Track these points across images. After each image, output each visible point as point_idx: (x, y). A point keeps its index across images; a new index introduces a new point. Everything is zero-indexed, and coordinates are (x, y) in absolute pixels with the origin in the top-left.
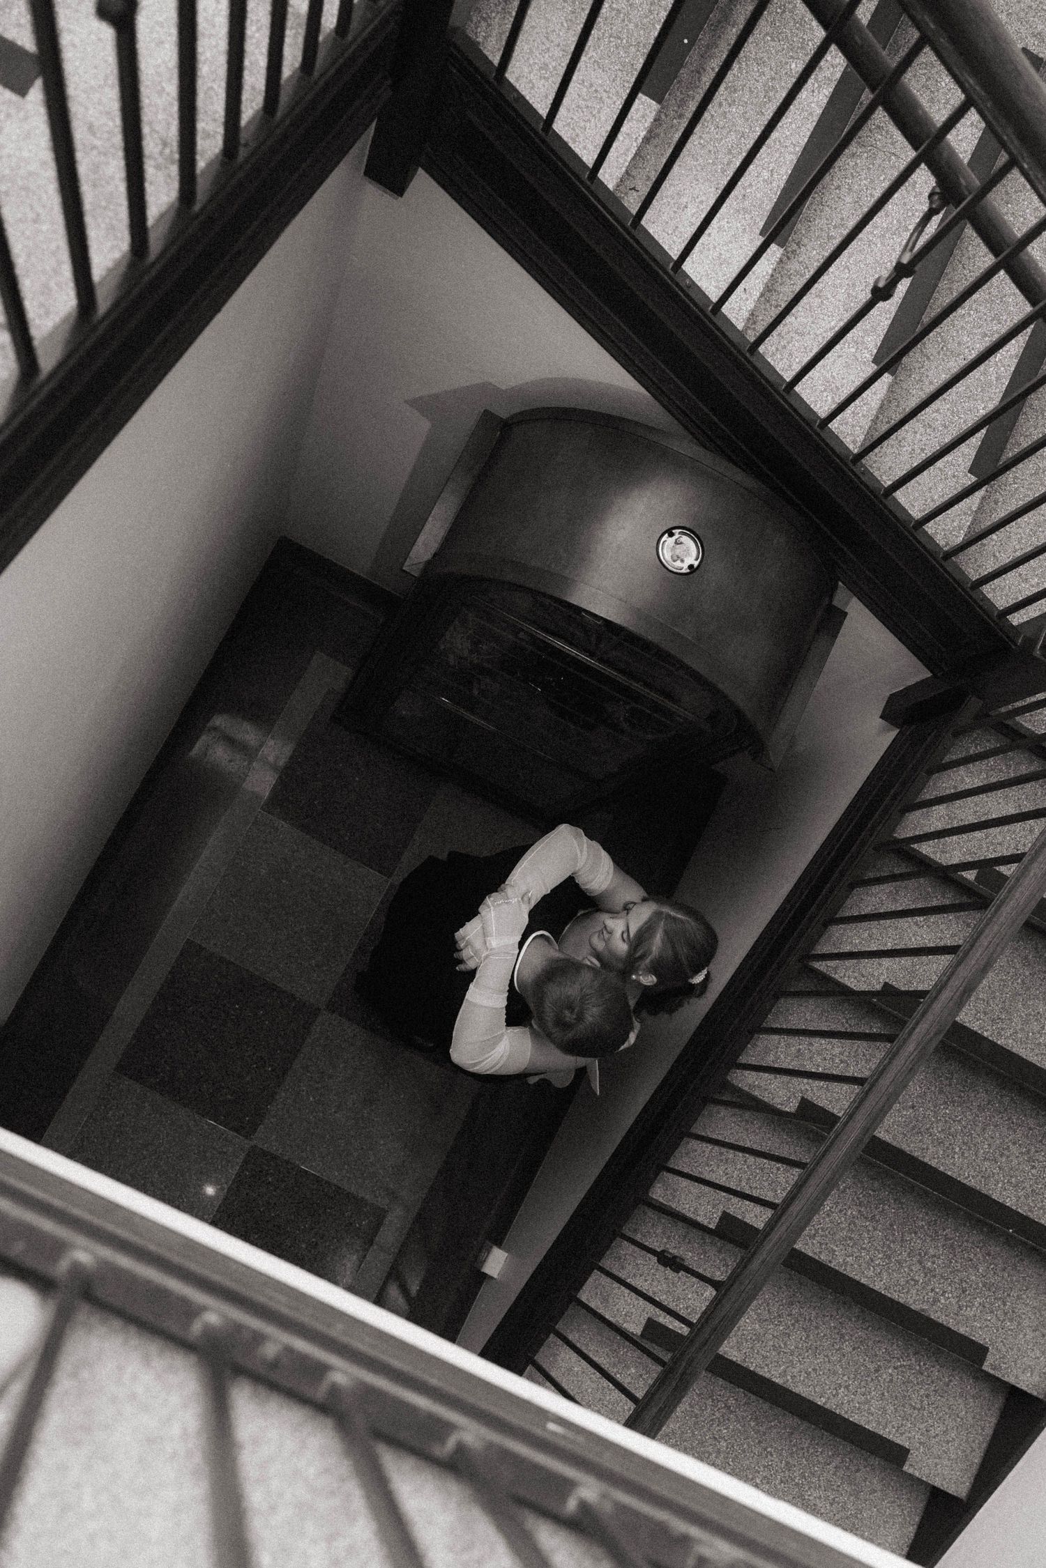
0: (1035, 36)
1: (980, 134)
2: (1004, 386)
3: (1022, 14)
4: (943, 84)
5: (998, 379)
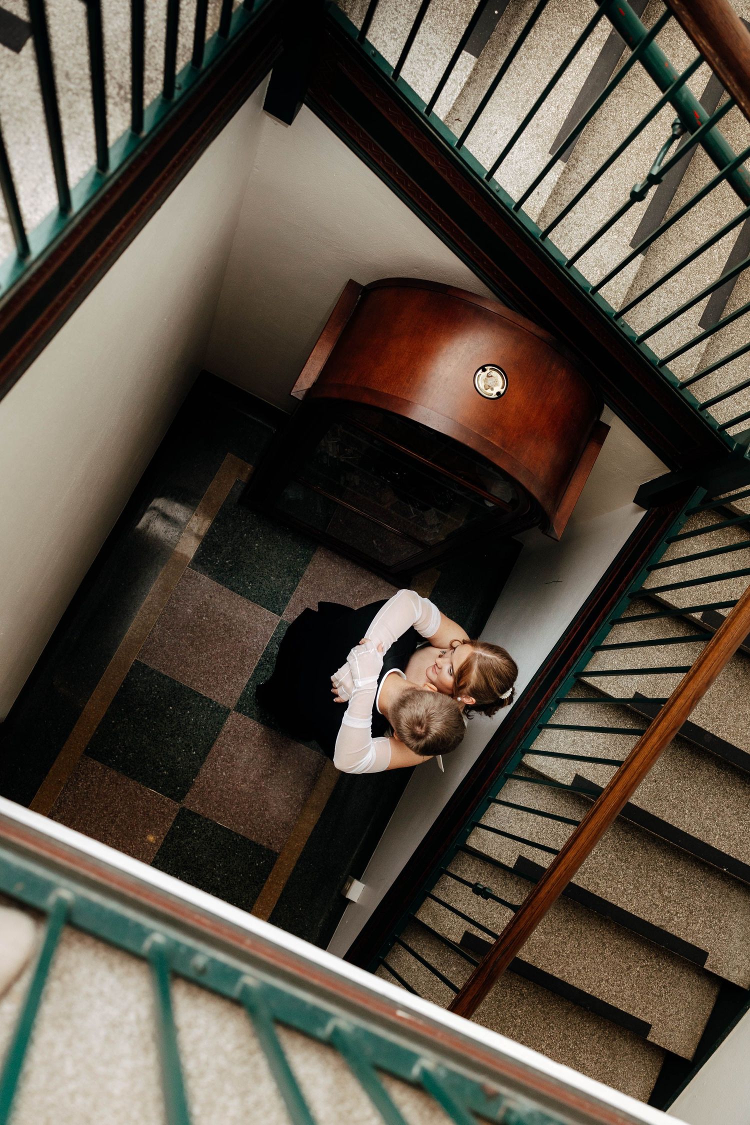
1: (708, 80)
2: (725, 264)
4: (683, 43)
5: (720, 258)
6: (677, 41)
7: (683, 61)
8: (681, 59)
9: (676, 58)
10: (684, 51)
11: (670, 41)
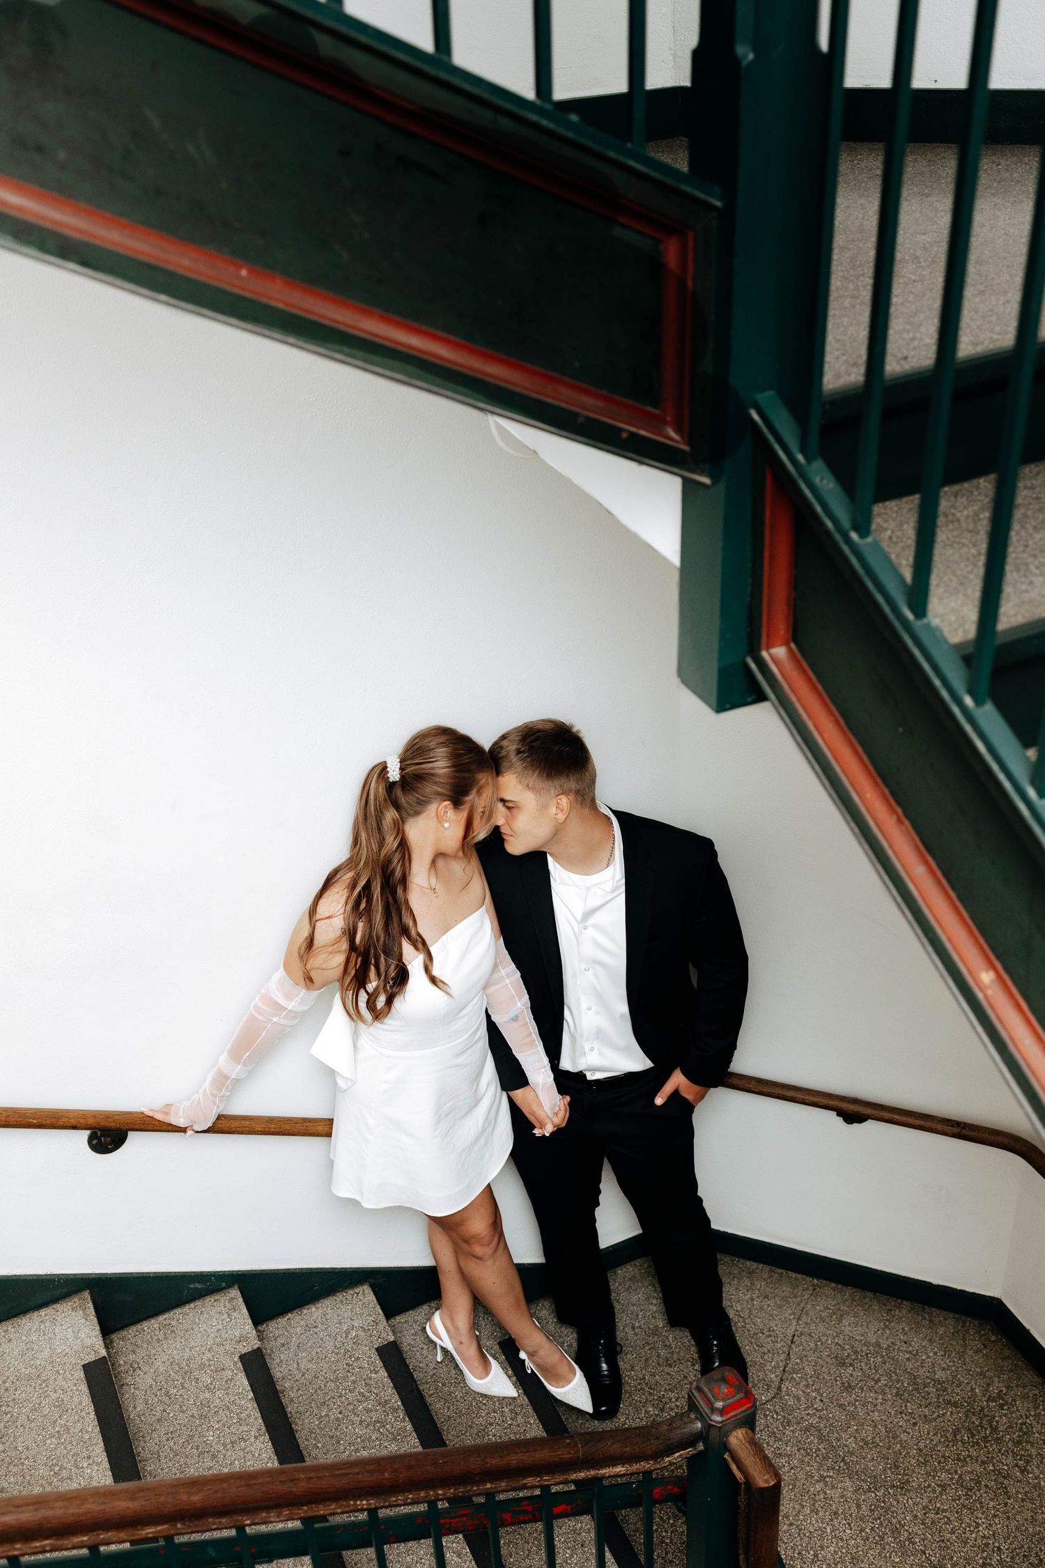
0: (240, 1341)
1: (267, 1437)
2: (469, 1554)
3: (218, 1340)
4: (211, 1438)
5: (459, 1556)
6: (204, 1442)
7: (227, 1450)
8: (224, 1451)
9: (219, 1456)
10: (220, 1441)
11: (197, 1450)
